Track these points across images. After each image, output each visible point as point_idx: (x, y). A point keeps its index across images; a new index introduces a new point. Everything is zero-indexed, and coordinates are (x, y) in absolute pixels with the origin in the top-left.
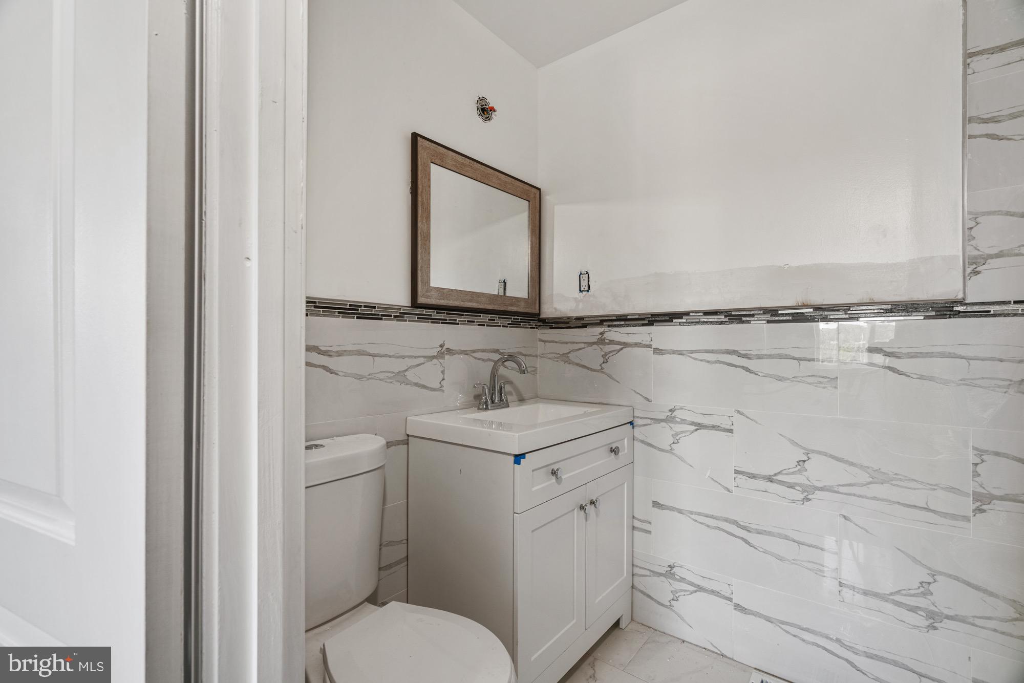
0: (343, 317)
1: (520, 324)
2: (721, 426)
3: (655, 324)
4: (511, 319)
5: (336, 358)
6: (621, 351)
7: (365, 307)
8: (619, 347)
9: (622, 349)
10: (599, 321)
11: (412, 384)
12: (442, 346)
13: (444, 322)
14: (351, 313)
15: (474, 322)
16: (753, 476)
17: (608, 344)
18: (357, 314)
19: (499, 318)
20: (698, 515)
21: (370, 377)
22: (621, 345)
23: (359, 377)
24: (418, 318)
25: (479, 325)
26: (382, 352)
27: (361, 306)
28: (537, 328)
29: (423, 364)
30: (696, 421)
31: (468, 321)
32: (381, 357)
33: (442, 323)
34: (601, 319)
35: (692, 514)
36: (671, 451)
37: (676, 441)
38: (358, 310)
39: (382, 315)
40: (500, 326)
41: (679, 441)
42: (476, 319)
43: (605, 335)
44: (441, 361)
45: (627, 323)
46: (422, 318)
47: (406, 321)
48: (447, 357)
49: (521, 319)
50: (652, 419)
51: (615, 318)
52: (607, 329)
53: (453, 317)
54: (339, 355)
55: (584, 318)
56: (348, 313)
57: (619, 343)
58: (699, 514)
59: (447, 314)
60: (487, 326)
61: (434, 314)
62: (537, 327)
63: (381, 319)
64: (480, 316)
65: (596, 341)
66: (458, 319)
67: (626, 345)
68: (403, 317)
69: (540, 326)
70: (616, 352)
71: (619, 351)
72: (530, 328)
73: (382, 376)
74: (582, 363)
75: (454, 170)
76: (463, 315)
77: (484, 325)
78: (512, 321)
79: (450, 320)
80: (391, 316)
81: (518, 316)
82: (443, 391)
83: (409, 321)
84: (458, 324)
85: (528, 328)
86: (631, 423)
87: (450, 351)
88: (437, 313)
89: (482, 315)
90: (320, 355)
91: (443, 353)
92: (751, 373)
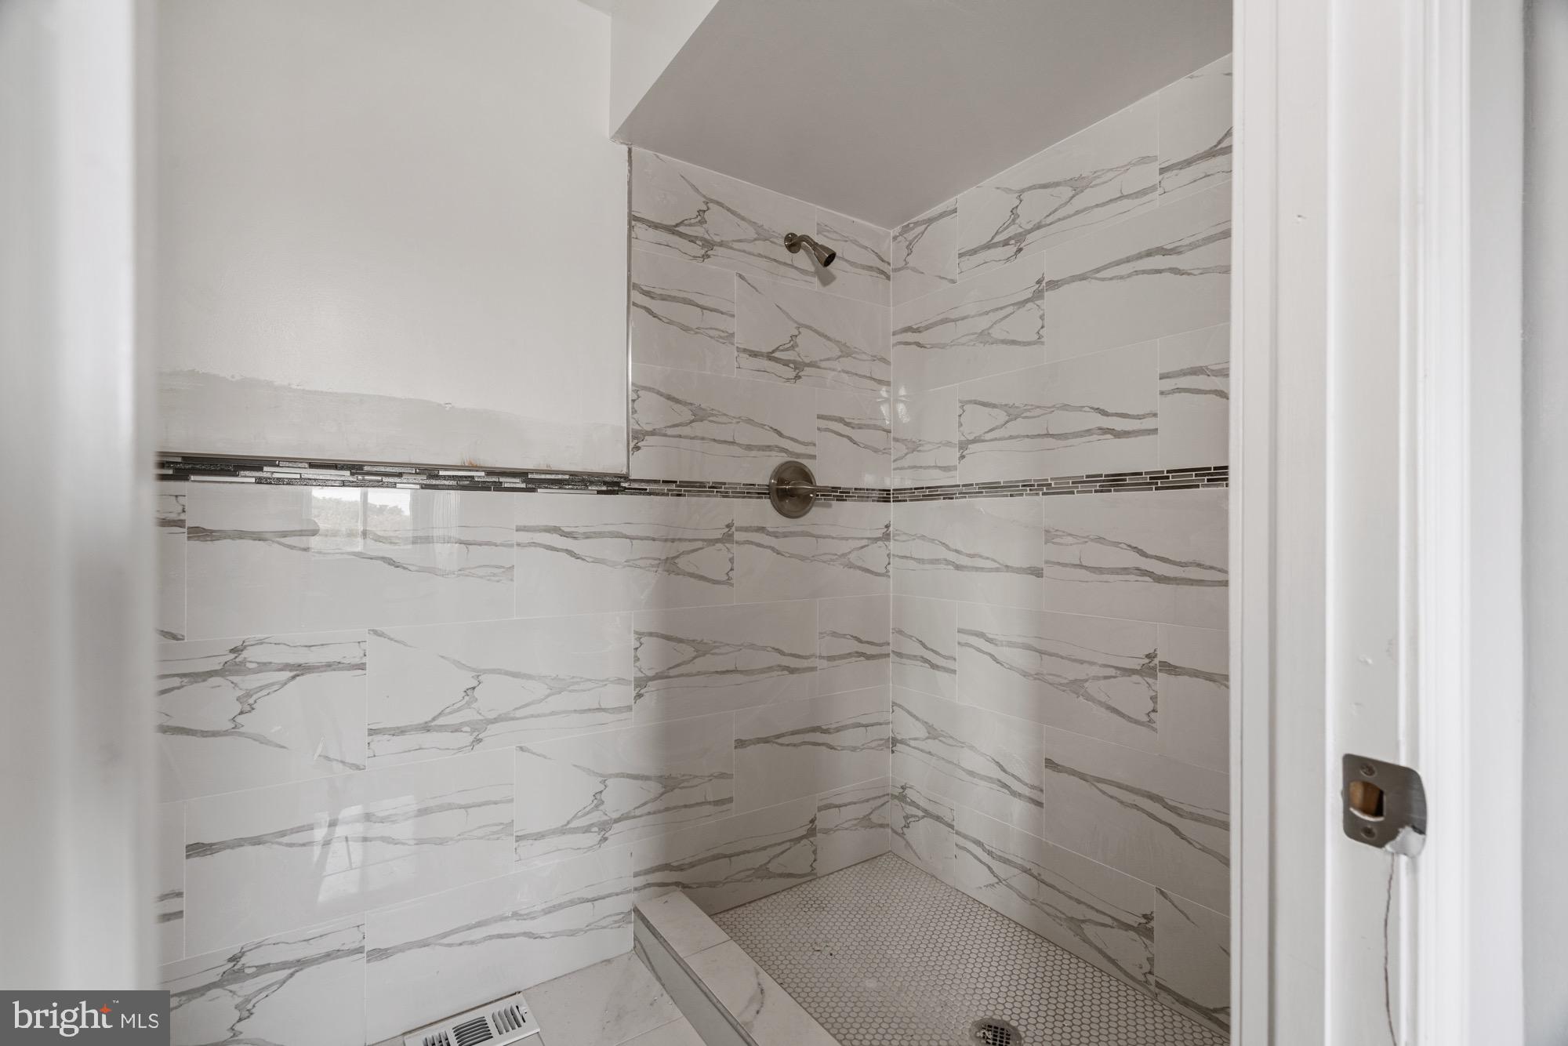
2: (342, 661)
3: (191, 478)
16: (401, 732)
30: (292, 662)
35: (283, 836)
36: (235, 731)
37: (248, 709)
41: (255, 706)
50: (184, 675)
92: (398, 567)
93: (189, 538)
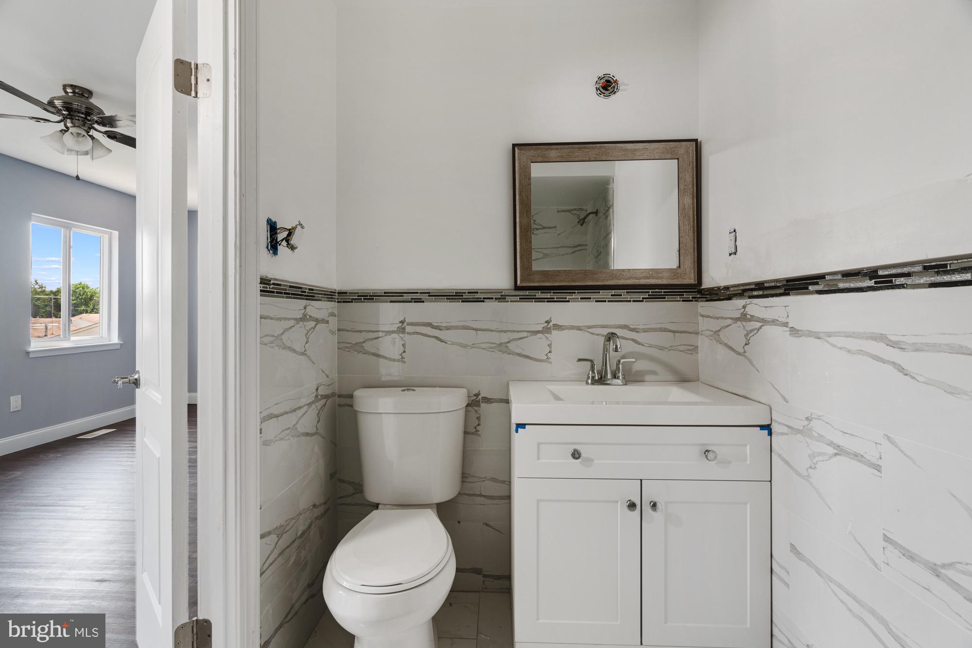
0: (450, 302)
1: (665, 298)
2: (865, 456)
3: (791, 294)
4: (649, 292)
5: (445, 331)
6: (761, 330)
7: (468, 293)
8: (758, 324)
9: (761, 327)
10: (741, 292)
11: (515, 354)
12: (547, 322)
13: (550, 300)
14: (458, 299)
15: (590, 298)
16: (911, 557)
17: (750, 320)
18: (462, 299)
19: (627, 292)
20: (838, 586)
21: (473, 346)
22: (760, 322)
23: (465, 346)
24: (520, 299)
25: (596, 301)
26: (483, 327)
27: (465, 293)
28: (696, 301)
29: (526, 337)
30: (835, 441)
31: (581, 298)
32: (483, 331)
33: (547, 302)
34: (742, 288)
35: (831, 582)
36: (807, 478)
37: (813, 466)
38: (463, 296)
39: (483, 298)
40: (630, 301)
41: (817, 466)
42: (591, 295)
43: (747, 309)
44: (547, 335)
45: (766, 293)
46: (524, 299)
47: (508, 301)
48: (553, 332)
49: (664, 292)
50: (789, 427)
51: (753, 287)
52: (749, 301)
53: (563, 295)
54: (448, 329)
55: (728, 288)
56: (455, 299)
57: (759, 320)
58: (840, 586)
59: (553, 293)
60: (609, 301)
61: (539, 294)
62: (695, 299)
63: (483, 301)
64: (599, 292)
65: (739, 316)
66: (568, 297)
67: (764, 322)
68: (505, 299)
69: (699, 298)
70: (756, 331)
71: (758, 330)
72: (683, 301)
73: (484, 346)
74: (730, 344)
75: (559, 160)
76: (575, 293)
77: (605, 301)
78: (649, 295)
79: (557, 298)
80: (493, 298)
81: (659, 289)
82: (551, 363)
83: (511, 301)
84: (569, 301)
85: (679, 301)
86: (767, 428)
87: (558, 327)
88: (541, 293)
89: (601, 291)
90: (433, 329)
91: (550, 328)
92: (906, 375)
93: (790, 334)
